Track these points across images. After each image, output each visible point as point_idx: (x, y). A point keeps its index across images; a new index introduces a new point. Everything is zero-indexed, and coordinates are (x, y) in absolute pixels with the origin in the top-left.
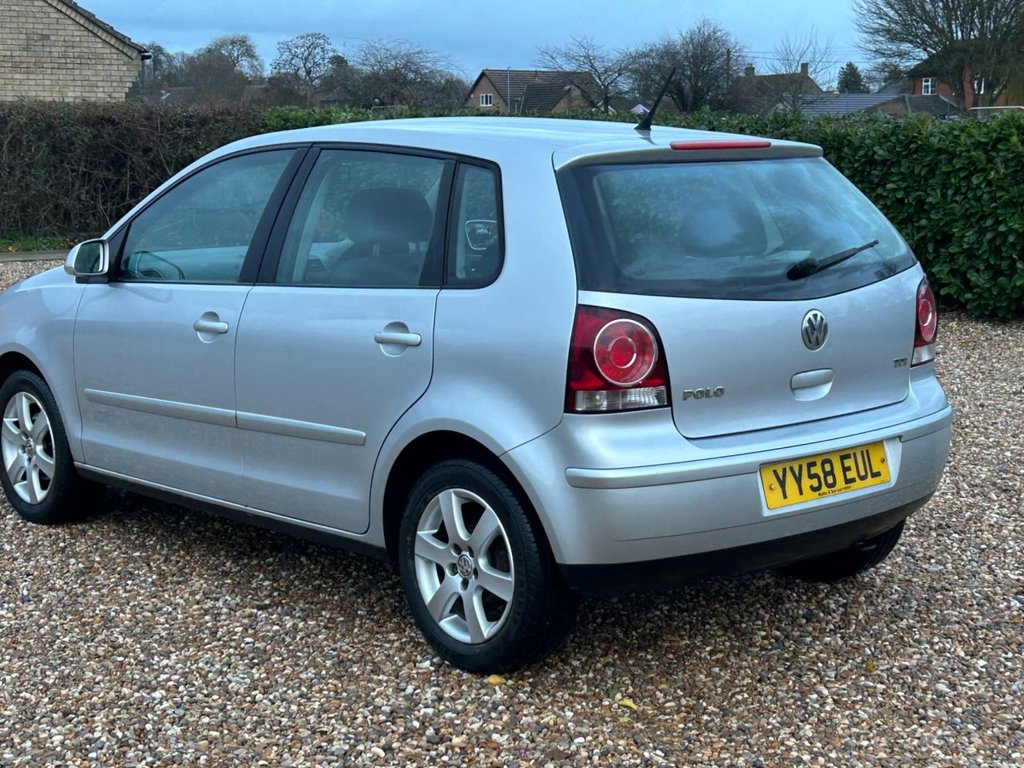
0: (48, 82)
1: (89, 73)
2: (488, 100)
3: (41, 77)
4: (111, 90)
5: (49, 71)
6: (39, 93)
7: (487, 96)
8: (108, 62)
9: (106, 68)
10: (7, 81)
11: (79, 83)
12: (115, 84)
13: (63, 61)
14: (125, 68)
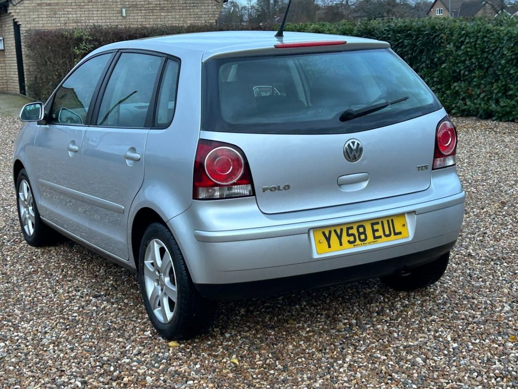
0: (178, 16)
1: (197, 10)
2: (440, 11)
3: (174, 14)
4: (209, 18)
5: (178, 11)
6: (173, 22)
7: (440, 10)
8: (207, 5)
9: (206, 7)
10: (158, 17)
11: (193, 16)
12: (210, 16)
13: (185, 5)
14: (215, 7)
